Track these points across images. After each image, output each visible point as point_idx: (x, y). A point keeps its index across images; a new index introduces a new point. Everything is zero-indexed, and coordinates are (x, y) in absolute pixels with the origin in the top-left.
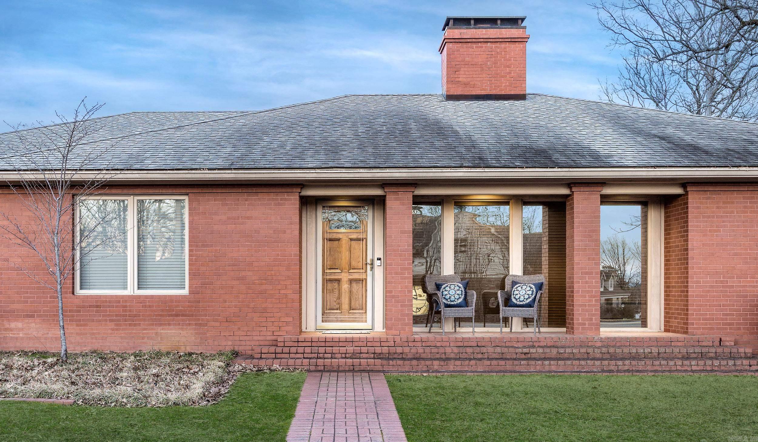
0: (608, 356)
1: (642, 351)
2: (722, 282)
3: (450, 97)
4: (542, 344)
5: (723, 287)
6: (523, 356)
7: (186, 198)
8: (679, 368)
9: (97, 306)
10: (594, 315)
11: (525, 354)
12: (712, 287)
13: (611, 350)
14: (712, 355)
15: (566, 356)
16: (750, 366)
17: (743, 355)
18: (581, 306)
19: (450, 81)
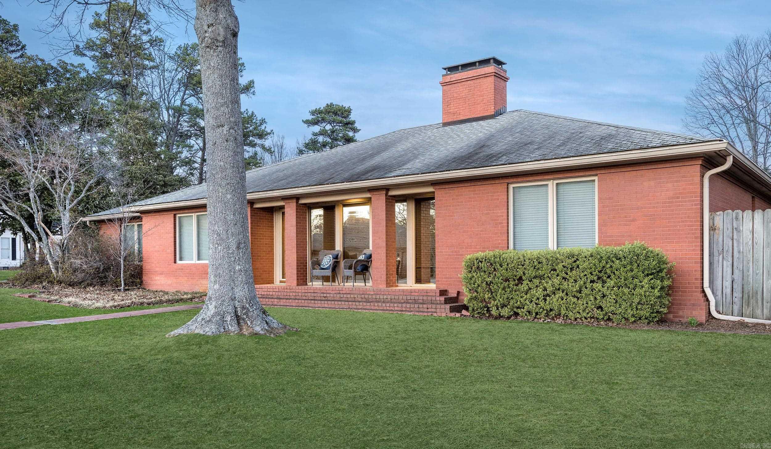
0: (364, 300)
1: (382, 297)
2: (456, 252)
3: (445, 124)
4: (344, 292)
5: (457, 255)
6: (324, 299)
10: (382, 274)
11: (325, 297)
12: (450, 255)
13: (366, 296)
14: (421, 301)
15: (344, 299)
16: (428, 309)
17: (438, 302)
18: (376, 268)
19: (445, 112)
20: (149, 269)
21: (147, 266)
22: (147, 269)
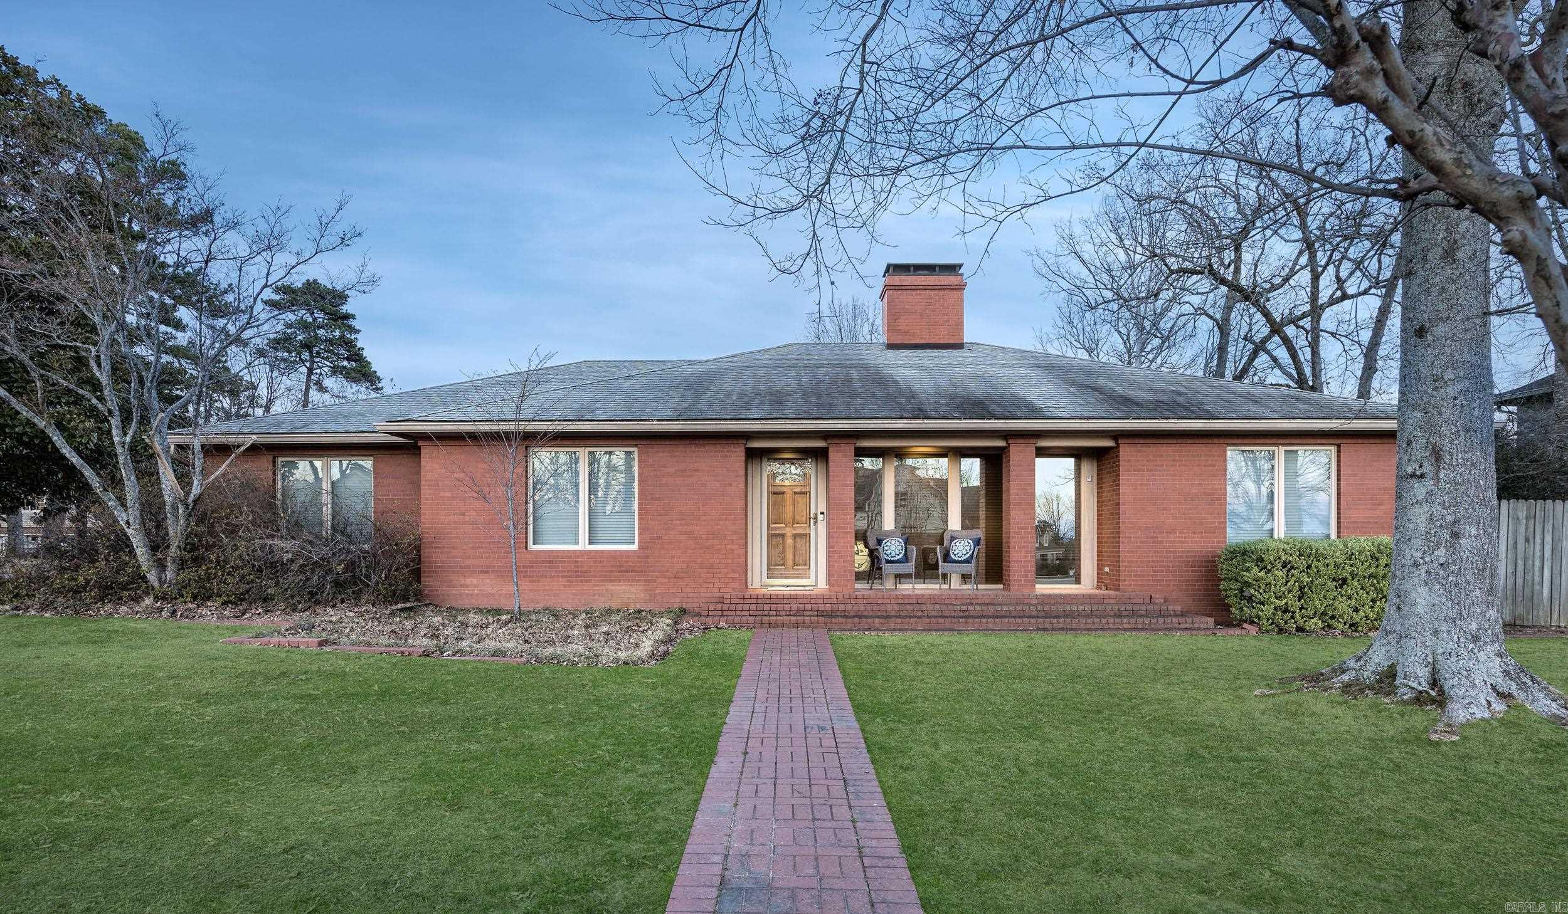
0: (1043, 614)
2: (1152, 537)
3: (891, 346)
4: (980, 601)
5: (1153, 542)
6: (961, 614)
7: (635, 449)
8: (1111, 626)
9: (550, 562)
10: (1029, 571)
11: (964, 611)
12: (1143, 542)
13: (1046, 608)
14: (1143, 612)
15: (1003, 613)
16: (1179, 624)
17: (1172, 613)
19: (891, 328)
20: (442, 562)
21: (433, 555)
22: (437, 562)
